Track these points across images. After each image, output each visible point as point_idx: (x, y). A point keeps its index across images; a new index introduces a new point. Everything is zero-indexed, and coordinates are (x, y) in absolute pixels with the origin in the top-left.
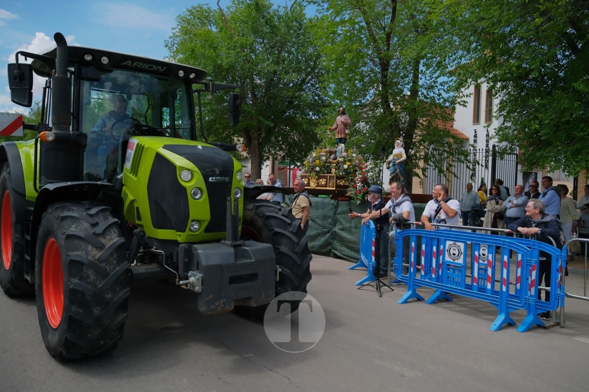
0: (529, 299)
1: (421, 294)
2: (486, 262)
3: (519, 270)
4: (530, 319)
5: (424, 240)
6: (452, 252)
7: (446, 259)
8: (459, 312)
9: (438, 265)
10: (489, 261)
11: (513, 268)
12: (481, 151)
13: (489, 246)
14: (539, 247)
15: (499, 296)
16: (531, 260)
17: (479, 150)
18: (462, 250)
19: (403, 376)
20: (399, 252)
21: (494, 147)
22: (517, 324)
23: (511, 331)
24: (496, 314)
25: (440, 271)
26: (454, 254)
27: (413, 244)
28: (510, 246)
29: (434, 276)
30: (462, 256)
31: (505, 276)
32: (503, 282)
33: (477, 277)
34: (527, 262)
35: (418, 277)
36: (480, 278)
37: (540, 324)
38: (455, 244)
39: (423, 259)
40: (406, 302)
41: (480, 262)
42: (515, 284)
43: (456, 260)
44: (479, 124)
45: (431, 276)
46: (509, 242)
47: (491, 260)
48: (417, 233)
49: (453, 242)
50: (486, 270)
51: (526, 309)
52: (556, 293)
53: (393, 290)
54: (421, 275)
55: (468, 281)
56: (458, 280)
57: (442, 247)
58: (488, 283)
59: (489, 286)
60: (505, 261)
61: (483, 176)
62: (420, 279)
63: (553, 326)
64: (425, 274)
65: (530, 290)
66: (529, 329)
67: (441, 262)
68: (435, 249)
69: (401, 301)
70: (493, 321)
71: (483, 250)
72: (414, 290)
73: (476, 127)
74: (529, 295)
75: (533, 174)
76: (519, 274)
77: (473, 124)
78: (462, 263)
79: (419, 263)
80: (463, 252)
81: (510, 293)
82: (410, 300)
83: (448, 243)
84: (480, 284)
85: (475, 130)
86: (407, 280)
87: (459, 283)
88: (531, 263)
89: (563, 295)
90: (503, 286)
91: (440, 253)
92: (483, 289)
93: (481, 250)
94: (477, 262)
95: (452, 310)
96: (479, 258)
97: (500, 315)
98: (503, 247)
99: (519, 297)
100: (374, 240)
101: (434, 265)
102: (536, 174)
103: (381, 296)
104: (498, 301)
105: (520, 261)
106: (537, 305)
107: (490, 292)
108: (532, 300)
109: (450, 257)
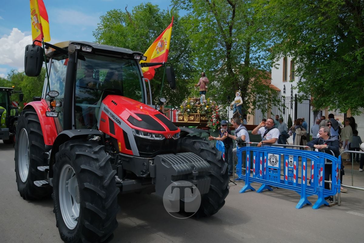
0: (319, 188)
1: (254, 187)
2: (293, 166)
3: (313, 171)
4: (320, 201)
5: (254, 153)
6: (272, 160)
7: (268, 165)
8: (276, 197)
9: (264, 169)
10: (294, 166)
11: (309, 169)
12: (288, 98)
13: (294, 156)
14: (325, 156)
15: (301, 187)
16: (319, 165)
18: (278, 159)
19: (243, 238)
20: (240, 160)
21: (296, 95)
22: (313, 204)
23: (308, 208)
24: (299, 198)
25: (265, 172)
26: (273, 162)
27: (248, 156)
28: (307, 156)
29: (261, 175)
30: (278, 163)
31: (304, 175)
32: (303, 178)
33: (287, 176)
34: (317, 166)
35: (251, 176)
36: (289, 176)
37: (327, 204)
38: (273, 155)
39: (254, 165)
40: (244, 192)
41: (289, 166)
42: (310, 180)
43: (275, 165)
44: (287, 81)
45: (259, 175)
46: (307, 154)
47: (296, 165)
48: (250, 149)
49: (272, 154)
50: (292, 171)
51: (318, 195)
52: (335, 184)
53: (236, 185)
54: (253, 175)
55: (282, 178)
57: (265, 157)
58: (294, 179)
59: (295, 181)
60: (304, 166)
61: (290, 114)
63: (334, 205)
64: (256, 174)
65: (320, 183)
66: (319, 207)
67: (265, 167)
68: (261, 158)
69: (241, 191)
70: (298, 203)
71: (291, 159)
72: (249, 185)
73: (285, 83)
74: (319, 186)
75: (320, 111)
76: (313, 173)
77: (283, 82)
78: (278, 167)
79: (252, 167)
81: (307, 185)
82: (246, 191)
83: (269, 155)
84: (289, 180)
85: (284, 85)
86: (245, 178)
87: (277, 179)
88: (320, 166)
89: (339, 186)
90: (303, 181)
91: (264, 161)
92: (291, 183)
93: (289, 159)
94: (287, 167)
95: (273, 197)
96: (288, 164)
97: (302, 198)
98: (303, 157)
99: (313, 188)
101: (261, 169)
102: (321, 111)
104: (300, 190)
105: (313, 165)
106: (324, 192)
107: (296, 185)
108: (321, 189)
109: (271, 164)
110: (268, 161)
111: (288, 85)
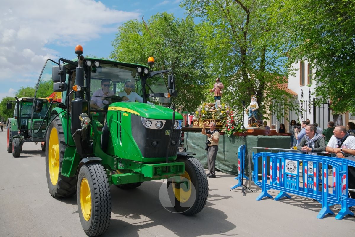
0: (342, 197)
1: (270, 193)
2: (312, 173)
3: (335, 178)
4: (344, 210)
5: (271, 159)
6: (290, 167)
7: (286, 172)
8: (296, 205)
9: (281, 175)
10: (314, 172)
11: (330, 177)
12: (306, 102)
13: (313, 162)
14: (347, 163)
15: (322, 195)
16: (342, 172)
17: (305, 101)
18: (296, 165)
20: (256, 167)
21: (314, 99)
22: (336, 214)
23: (331, 219)
24: (320, 206)
25: (283, 179)
26: (291, 168)
27: (264, 162)
28: (328, 163)
29: (278, 182)
30: (296, 170)
31: (325, 182)
32: (324, 186)
33: (306, 183)
34: (340, 173)
35: (268, 182)
36: (309, 184)
37: (351, 214)
38: (291, 161)
39: (271, 171)
40: (261, 199)
41: (308, 173)
42: (332, 187)
43: (293, 172)
44: (304, 86)
46: (327, 160)
47: (316, 172)
48: (266, 155)
49: (289, 161)
50: (312, 178)
53: (252, 191)
54: (270, 182)
55: (301, 185)
56: (294, 184)
57: (283, 164)
58: (314, 187)
59: (315, 189)
60: (325, 173)
61: (308, 118)
62: (269, 184)
64: (273, 181)
65: (343, 191)
66: (343, 218)
67: (283, 173)
68: (278, 165)
69: (258, 198)
70: (319, 212)
71: (310, 165)
72: (266, 192)
73: (302, 87)
74: (342, 195)
75: (340, 115)
76: (335, 181)
77: (300, 86)
78: (296, 174)
79: (268, 174)
80: (297, 167)
81: (329, 193)
82: (264, 198)
83: (287, 161)
84: (309, 187)
85: (301, 89)
86: (261, 185)
87: (295, 187)
88: (342, 173)
90: (325, 189)
91: (281, 167)
92: (310, 191)
93: (309, 165)
94: (306, 173)
95: (292, 204)
96: (308, 170)
97: (323, 207)
98: (323, 164)
99: (335, 196)
100: (239, 160)
101: (278, 175)
102: (342, 115)
103: (245, 195)
104: (321, 199)
105: (335, 172)
106: (348, 201)
107: (316, 193)
108: (344, 198)
109: (288, 170)
110: (286, 168)
111: (306, 89)
